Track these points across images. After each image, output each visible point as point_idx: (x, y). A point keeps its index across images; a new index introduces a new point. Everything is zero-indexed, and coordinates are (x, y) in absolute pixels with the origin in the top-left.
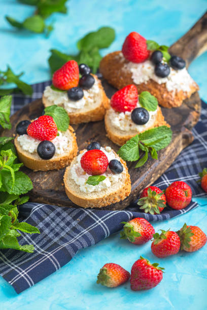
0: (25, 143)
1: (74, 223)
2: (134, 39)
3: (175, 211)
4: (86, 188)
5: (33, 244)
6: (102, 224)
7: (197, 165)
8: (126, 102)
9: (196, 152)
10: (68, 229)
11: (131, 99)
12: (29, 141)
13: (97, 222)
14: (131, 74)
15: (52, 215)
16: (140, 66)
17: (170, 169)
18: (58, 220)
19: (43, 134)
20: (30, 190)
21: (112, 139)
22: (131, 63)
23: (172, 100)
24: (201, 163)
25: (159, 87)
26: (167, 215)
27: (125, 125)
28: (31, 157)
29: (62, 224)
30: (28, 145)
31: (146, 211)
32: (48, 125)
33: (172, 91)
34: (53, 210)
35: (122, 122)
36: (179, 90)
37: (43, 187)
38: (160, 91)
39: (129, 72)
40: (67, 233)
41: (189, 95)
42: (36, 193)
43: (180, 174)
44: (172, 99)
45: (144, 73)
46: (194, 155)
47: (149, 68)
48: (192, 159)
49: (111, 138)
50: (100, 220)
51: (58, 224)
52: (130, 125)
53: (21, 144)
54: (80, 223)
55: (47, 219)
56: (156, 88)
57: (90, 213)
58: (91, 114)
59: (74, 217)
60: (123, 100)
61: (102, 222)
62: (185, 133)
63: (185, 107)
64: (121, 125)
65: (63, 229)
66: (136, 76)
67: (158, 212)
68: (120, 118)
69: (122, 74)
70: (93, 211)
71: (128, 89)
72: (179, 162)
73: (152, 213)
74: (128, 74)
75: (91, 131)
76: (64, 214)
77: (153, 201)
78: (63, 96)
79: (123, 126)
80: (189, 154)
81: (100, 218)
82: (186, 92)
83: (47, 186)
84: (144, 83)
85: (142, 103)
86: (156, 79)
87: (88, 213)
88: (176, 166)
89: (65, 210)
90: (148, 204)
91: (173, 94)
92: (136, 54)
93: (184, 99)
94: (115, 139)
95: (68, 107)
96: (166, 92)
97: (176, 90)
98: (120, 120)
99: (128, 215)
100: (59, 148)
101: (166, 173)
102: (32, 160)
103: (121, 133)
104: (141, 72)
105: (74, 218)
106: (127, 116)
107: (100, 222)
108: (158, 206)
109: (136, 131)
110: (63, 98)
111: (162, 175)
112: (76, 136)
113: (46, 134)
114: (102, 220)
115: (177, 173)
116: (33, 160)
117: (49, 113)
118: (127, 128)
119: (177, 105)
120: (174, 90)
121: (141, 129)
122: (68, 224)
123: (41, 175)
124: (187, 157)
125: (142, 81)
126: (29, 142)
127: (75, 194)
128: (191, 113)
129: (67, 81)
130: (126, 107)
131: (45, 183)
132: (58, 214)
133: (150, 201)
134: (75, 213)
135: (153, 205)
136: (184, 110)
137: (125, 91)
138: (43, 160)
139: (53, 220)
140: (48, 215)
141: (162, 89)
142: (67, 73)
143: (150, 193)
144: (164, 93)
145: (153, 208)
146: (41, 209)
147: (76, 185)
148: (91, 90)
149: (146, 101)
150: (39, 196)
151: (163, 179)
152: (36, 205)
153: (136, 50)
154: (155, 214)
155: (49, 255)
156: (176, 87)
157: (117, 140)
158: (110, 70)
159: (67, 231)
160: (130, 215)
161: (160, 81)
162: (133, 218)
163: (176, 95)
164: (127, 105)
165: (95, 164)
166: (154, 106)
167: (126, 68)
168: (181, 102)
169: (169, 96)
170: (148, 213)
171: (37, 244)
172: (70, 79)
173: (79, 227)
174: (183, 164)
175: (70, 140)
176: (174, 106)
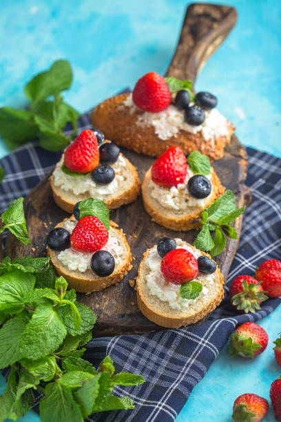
0: (71, 261)
1: (170, 353)
2: (155, 83)
3: (275, 301)
4: (179, 304)
5: (126, 395)
6: (207, 344)
7: (269, 230)
8: (177, 172)
9: (261, 213)
10: (165, 363)
11: (181, 166)
12: (76, 256)
13: (200, 343)
14: (153, 128)
15: (137, 348)
16: (163, 115)
17: (241, 245)
18: (147, 353)
19: (95, 243)
20: (95, 322)
21: (163, 224)
22: (146, 113)
23: (212, 152)
24: (272, 227)
25: (193, 138)
26: (270, 309)
27: (180, 203)
28: (84, 278)
29: (155, 358)
30: (75, 263)
31: (247, 311)
32: (98, 229)
33: (210, 140)
34: (135, 341)
35: (176, 198)
36: (217, 136)
37: (109, 313)
38: (195, 142)
39: (148, 126)
40: (166, 368)
41: (229, 138)
42: (103, 324)
43: (255, 248)
44: (213, 150)
45: (170, 123)
46: (260, 218)
47: (177, 116)
48: (260, 224)
49: (161, 222)
50: (202, 339)
51: (148, 360)
52: (187, 201)
53: (65, 263)
54: (177, 351)
55: (132, 356)
56: (190, 140)
57: (185, 334)
58: (125, 196)
59: (167, 344)
60: (173, 171)
61: (206, 341)
62: (246, 192)
63: (228, 155)
64: (175, 204)
65: (157, 364)
66: (161, 129)
67: (258, 308)
68: (172, 195)
69: (139, 130)
70: (188, 330)
71: (173, 154)
72: (247, 232)
73: (253, 311)
74: (147, 128)
75: (128, 219)
76: (152, 343)
77: (250, 295)
78: (85, 181)
79: (178, 204)
80: (254, 218)
81: (202, 337)
82: (225, 137)
83: (113, 311)
84: (173, 137)
85: (194, 169)
86: (188, 128)
87: (183, 335)
88: (247, 239)
89: (150, 337)
90: (247, 302)
91: (212, 143)
92: (159, 100)
93: (224, 146)
94: (169, 223)
95: (97, 194)
96: (203, 143)
97: (215, 136)
98: (174, 197)
99: (233, 323)
100: (116, 256)
101: (239, 251)
102: (85, 281)
103: (176, 214)
104: (167, 123)
105: (168, 346)
106: (182, 190)
107: (203, 342)
108: (258, 300)
109: (197, 207)
110: (88, 184)
111: (236, 256)
112: (124, 232)
113: (98, 242)
114: (206, 339)
115: (252, 248)
116: (88, 281)
117: (87, 212)
118: (184, 205)
119: (219, 156)
120: (212, 138)
121: (203, 203)
122: (162, 355)
123: (97, 298)
124: (254, 222)
125: (170, 135)
126: (76, 259)
127: (166, 315)
128: (239, 163)
129: (90, 160)
130: (178, 179)
131: (109, 307)
132: (144, 346)
133: (247, 297)
134: (165, 339)
135: (253, 301)
136: (229, 161)
137: (171, 157)
138: (101, 278)
139: (140, 355)
140: (131, 351)
141: (198, 140)
142: (86, 149)
143: (245, 286)
144: (201, 144)
145: (253, 306)
146: (117, 344)
147: (161, 302)
148: (116, 163)
149: (198, 165)
150: (108, 327)
151: (240, 261)
152: (109, 341)
153: (158, 96)
154: (256, 311)
155: (160, 405)
156: (213, 133)
157: (173, 224)
158: (115, 127)
159: (165, 366)
160: (234, 322)
161: (195, 130)
162: (239, 325)
163: (216, 143)
164: (178, 176)
165: (189, 270)
166: (207, 168)
167: (142, 121)
168: (222, 150)
169: (208, 147)
170: (249, 312)
171: (130, 393)
172: (92, 156)
173: (179, 357)
174: (254, 233)
175: (120, 241)
176: (216, 158)
